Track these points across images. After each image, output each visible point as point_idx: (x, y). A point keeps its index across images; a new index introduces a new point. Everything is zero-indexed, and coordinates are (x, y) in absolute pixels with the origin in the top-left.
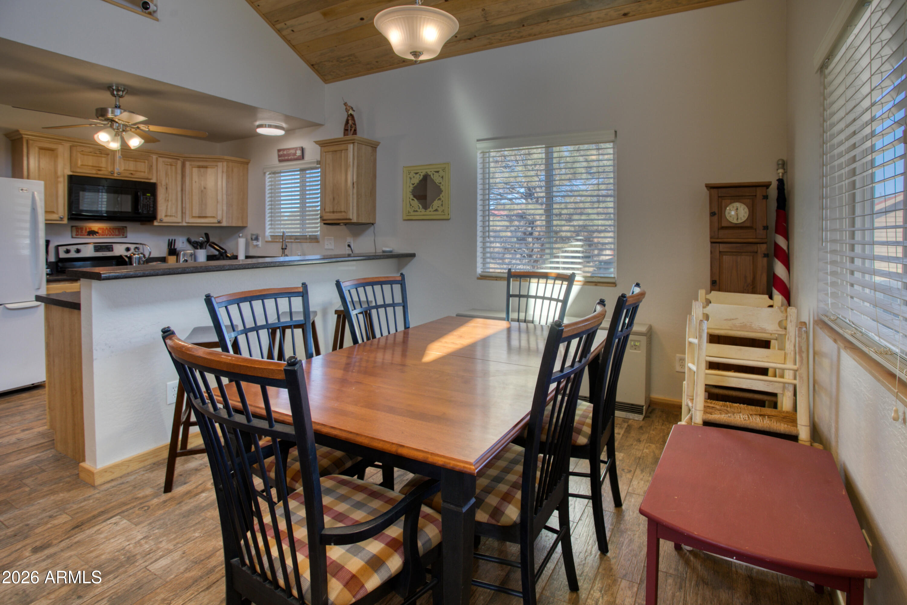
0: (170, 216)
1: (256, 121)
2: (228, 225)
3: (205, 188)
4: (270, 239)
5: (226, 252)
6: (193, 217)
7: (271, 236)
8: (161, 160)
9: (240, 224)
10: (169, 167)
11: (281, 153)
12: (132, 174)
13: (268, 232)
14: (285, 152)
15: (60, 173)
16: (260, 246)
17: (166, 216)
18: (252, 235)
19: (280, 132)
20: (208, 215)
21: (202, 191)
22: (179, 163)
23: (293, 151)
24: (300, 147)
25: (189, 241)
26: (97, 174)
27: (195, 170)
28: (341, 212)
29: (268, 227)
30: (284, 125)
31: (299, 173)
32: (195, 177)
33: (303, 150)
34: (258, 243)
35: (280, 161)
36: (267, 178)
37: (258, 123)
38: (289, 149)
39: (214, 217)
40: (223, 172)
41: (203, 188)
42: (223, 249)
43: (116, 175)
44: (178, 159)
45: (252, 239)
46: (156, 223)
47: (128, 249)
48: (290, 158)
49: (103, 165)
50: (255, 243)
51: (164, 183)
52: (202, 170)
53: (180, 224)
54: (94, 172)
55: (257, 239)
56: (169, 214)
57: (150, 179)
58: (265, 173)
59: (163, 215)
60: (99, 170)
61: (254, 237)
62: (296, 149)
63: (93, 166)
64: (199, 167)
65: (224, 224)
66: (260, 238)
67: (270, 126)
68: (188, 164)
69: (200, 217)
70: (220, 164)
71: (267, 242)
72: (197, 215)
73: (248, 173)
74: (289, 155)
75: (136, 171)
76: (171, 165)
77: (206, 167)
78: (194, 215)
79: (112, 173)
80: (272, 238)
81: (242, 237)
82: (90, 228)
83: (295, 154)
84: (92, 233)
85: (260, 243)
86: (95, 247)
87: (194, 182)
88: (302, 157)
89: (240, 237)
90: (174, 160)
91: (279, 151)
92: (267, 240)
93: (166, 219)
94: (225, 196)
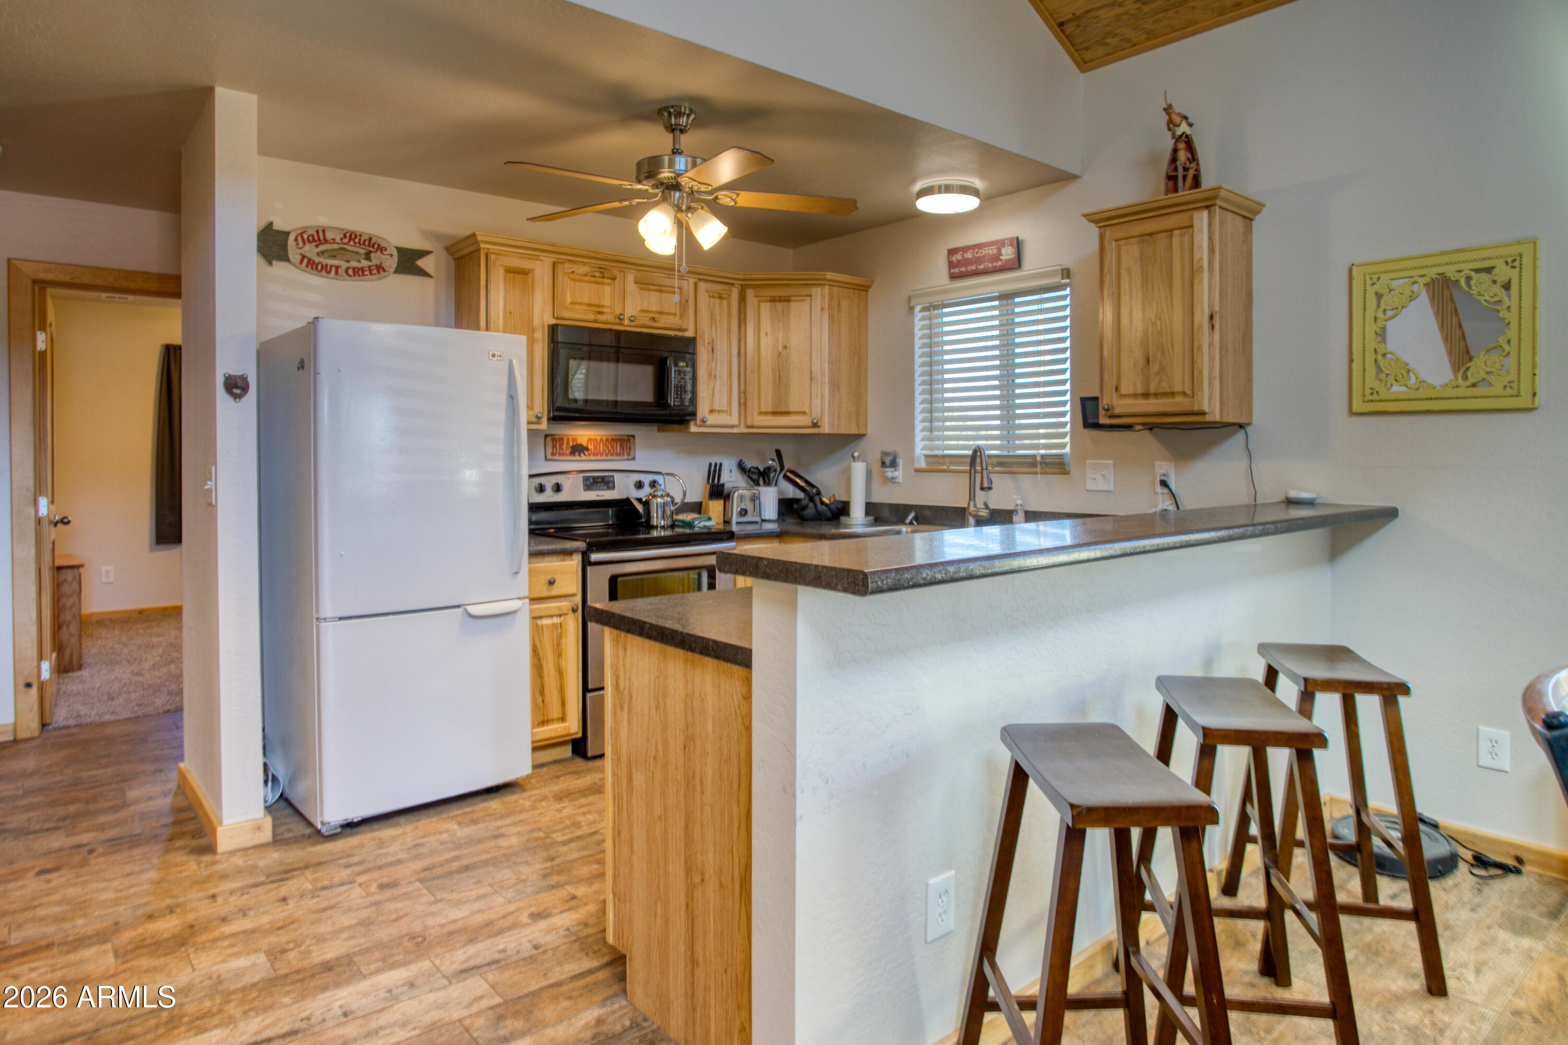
0: (719, 411)
1: (914, 181)
2: (831, 432)
3: (785, 347)
4: (923, 464)
5: (819, 493)
6: (761, 413)
7: (927, 456)
8: (702, 286)
9: (854, 431)
10: (717, 301)
11: (959, 257)
12: (653, 319)
13: (920, 448)
14: (969, 255)
15: (536, 322)
16: (900, 479)
17: (712, 411)
18: (885, 454)
19: (969, 203)
20: (792, 409)
21: (779, 354)
22: (735, 292)
23: (992, 251)
24: (1011, 240)
25: (741, 467)
26: (596, 321)
27: (765, 307)
28: (1172, 394)
29: (919, 435)
30: (978, 184)
31: (996, 303)
32: (766, 326)
33: (1018, 245)
34: (896, 474)
35: (953, 277)
36: (916, 320)
37: (918, 186)
38: (979, 246)
39: (804, 413)
40: (822, 309)
41: (780, 349)
42: (813, 486)
43: (626, 322)
44: (732, 284)
45: (883, 464)
46: (693, 429)
47: (639, 485)
48: (982, 267)
49: (606, 301)
50: (890, 473)
51: (707, 338)
52: (780, 306)
53: (735, 430)
54: (591, 317)
55: (894, 464)
56: (716, 407)
57: (683, 330)
58: (911, 309)
59: (707, 411)
60: (600, 313)
61: (888, 460)
62: (1001, 244)
63: (589, 305)
64: (773, 300)
65: (826, 429)
66: (900, 462)
67: (948, 189)
68: (750, 293)
69: (775, 413)
70: (816, 291)
71: (917, 471)
72: (770, 409)
73: (866, 310)
74: (979, 260)
75: (661, 313)
76: (720, 298)
77: (787, 300)
78: (763, 410)
79: (620, 318)
80: (927, 463)
81: (862, 458)
82: (574, 440)
83: (997, 257)
84: (578, 449)
85: (899, 474)
86: (586, 479)
87: (762, 334)
88: (1017, 263)
89: (853, 457)
90: (727, 287)
91: (952, 252)
92: (917, 466)
93: (712, 419)
94: (827, 364)
